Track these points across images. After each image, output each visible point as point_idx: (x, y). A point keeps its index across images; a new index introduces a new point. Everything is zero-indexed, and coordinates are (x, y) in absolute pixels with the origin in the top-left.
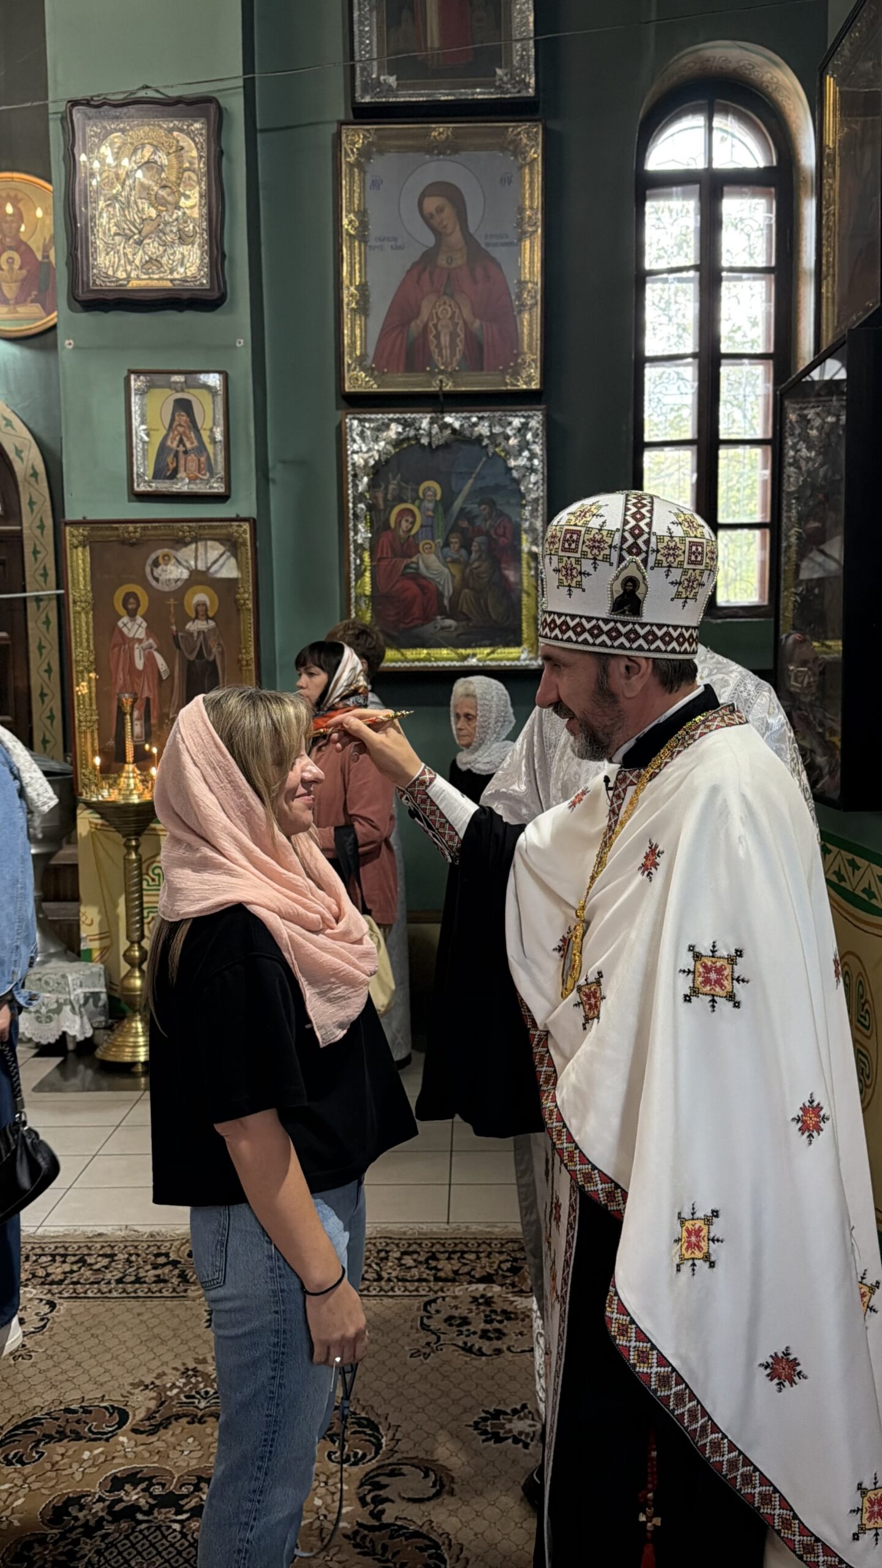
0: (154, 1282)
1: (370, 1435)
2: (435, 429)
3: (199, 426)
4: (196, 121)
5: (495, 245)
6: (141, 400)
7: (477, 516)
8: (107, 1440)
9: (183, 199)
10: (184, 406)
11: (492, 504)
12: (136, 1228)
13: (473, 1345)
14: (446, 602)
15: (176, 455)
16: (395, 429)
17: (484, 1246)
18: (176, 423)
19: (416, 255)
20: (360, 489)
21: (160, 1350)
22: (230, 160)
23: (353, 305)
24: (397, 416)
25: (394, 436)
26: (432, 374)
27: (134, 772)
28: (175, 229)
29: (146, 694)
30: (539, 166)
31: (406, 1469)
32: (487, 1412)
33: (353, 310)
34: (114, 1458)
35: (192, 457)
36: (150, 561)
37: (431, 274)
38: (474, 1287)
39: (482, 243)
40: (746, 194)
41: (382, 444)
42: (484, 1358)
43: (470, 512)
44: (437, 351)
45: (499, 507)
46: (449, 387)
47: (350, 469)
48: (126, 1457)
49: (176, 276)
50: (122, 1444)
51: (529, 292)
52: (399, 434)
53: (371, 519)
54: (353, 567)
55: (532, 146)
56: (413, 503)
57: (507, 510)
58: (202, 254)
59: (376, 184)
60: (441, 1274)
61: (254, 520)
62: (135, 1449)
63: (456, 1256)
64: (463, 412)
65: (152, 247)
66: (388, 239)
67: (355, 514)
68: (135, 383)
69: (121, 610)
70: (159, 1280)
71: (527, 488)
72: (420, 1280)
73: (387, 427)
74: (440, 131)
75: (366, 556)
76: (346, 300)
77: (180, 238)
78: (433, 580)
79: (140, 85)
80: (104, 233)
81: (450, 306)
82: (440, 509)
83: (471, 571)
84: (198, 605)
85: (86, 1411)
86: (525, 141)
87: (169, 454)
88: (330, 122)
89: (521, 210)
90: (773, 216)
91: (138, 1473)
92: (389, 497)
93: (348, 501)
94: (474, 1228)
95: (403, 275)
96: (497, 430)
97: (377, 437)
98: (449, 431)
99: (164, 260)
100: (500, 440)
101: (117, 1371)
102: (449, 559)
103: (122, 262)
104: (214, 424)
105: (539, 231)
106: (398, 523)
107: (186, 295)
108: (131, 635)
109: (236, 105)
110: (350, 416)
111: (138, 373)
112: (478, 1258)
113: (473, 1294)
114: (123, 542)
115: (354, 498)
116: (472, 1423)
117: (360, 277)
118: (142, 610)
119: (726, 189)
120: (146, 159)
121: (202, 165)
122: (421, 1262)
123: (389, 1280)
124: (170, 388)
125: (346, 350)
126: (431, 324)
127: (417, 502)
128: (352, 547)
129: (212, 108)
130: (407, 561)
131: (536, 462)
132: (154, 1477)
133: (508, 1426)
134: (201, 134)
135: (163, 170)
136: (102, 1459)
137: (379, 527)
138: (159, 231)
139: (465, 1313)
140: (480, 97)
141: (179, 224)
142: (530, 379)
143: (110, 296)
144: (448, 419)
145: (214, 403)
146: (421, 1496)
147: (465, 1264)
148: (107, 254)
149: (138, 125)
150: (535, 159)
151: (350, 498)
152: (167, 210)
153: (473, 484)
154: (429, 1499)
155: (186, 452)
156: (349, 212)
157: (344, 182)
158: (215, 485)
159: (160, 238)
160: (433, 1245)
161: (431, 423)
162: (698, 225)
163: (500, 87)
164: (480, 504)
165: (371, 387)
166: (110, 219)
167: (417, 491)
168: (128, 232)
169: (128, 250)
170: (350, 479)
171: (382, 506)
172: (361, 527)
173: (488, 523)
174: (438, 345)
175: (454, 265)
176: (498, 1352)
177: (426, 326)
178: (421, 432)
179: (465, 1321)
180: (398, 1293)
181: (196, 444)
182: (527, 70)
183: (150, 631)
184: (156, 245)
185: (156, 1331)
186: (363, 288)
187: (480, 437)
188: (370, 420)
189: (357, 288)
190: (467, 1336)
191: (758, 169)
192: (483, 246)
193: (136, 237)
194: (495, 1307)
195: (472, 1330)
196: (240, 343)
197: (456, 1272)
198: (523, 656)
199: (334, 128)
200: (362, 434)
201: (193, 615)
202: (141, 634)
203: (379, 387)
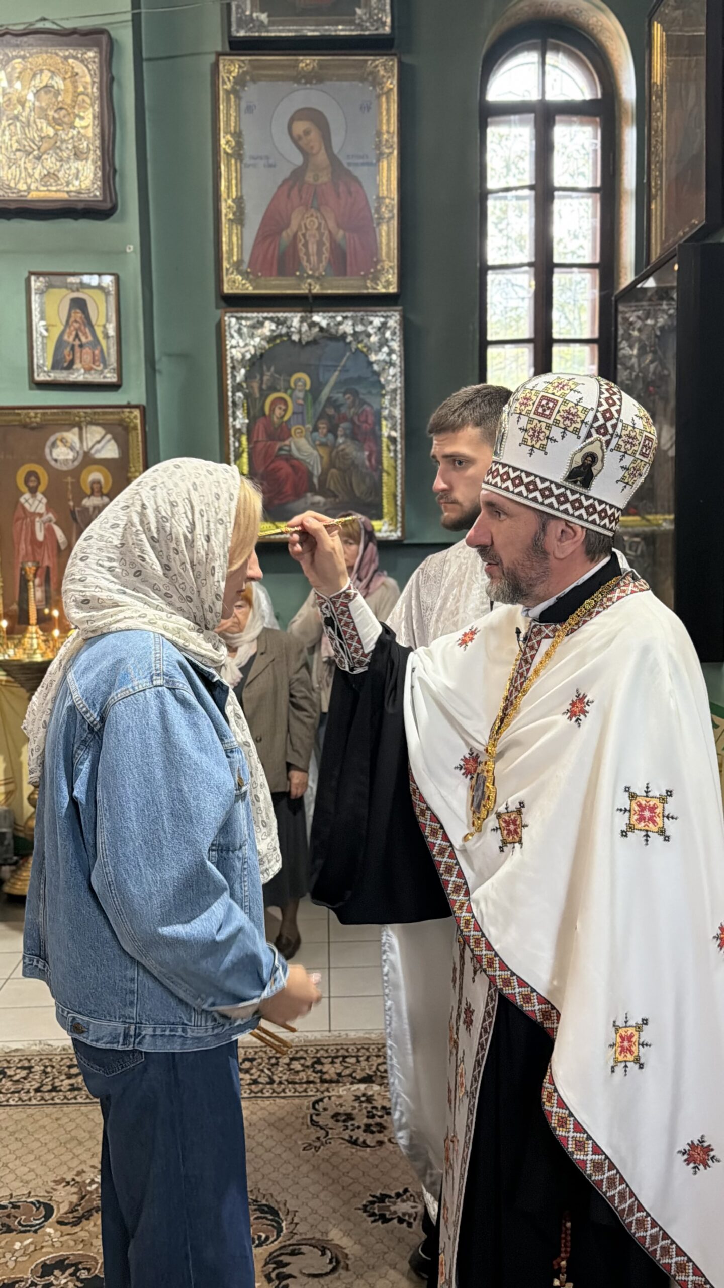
0: (70, 1090)
1: (272, 1220)
2: (305, 327)
3: (93, 320)
4: (90, 50)
5: (356, 164)
6: (41, 299)
7: (342, 405)
8: (35, 1232)
9: (77, 120)
10: (79, 305)
11: (356, 394)
12: (50, 1043)
13: (358, 1138)
14: (315, 481)
15: (73, 348)
16: (268, 328)
17: (363, 1051)
18: (72, 319)
19: (285, 172)
20: (238, 379)
21: (79, 1150)
22: (120, 86)
23: (231, 216)
24: (271, 315)
25: (268, 333)
26: (301, 278)
27: (37, 633)
28: (70, 147)
29: (46, 563)
30: (394, 96)
31: (304, 1249)
32: (373, 1197)
33: (230, 220)
34: (42, 1247)
35: (87, 350)
36: (49, 443)
37: (300, 191)
38: (356, 1087)
39: (345, 162)
40: (575, 122)
41: (258, 340)
42: (368, 1149)
43: (336, 401)
44: (305, 258)
45: (361, 396)
46: (317, 290)
47: (229, 361)
48: (53, 1246)
49: (71, 188)
50: (49, 1234)
51: (387, 206)
52: (273, 331)
53: (248, 406)
54: (232, 449)
55: (389, 78)
56: (285, 392)
57: (368, 399)
58: (95, 169)
59: (250, 109)
60: (326, 1077)
61: (144, 407)
62: (62, 1239)
63: (338, 1060)
64: (329, 312)
65: (50, 162)
66: (261, 158)
67: (234, 403)
68: (36, 284)
69: (23, 488)
70: (73, 1088)
71: (386, 380)
72: (308, 1082)
73: (261, 324)
74: (307, 62)
75: (244, 439)
76: (224, 211)
77: (75, 154)
78: (304, 461)
79: (38, 17)
80: (6, 149)
81: (317, 218)
82: (310, 397)
83: (338, 453)
84: (93, 483)
85: (15, 1206)
86: (382, 73)
87: (66, 348)
88: (210, 53)
89: (379, 134)
90: (599, 142)
91: (65, 1260)
92: (264, 387)
93: (227, 391)
94: (352, 1035)
95: (275, 190)
96: (360, 328)
97: (253, 334)
98: (316, 329)
99: (61, 175)
100: (362, 337)
101: (40, 1170)
102: (317, 443)
103: (23, 175)
104: (107, 320)
105: (395, 153)
106: (272, 410)
107: (81, 206)
108: (32, 510)
109: (125, 37)
110: (228, 315)
111: (38, 274)
112: (358, 1061)
113: (356, 1093)
114: (25, 426)
115: (233, 387)
116: (360, 1206)
117: (237, 191)
118: (42, 487)
119: (557, 118)
120: (44, 84)
121: (95, 90)
122: (307, 1067)
123: (280, 1083)
124: (66, 287)
125: (225, 255)
126: (300, 234)
127: (289, 392)
128: (231, 432)
129: (104, 38)
130: (279, 445)
131: (394, 357)
132: (81, 1263)
133: (393, 1208)
134: (94, 62)
135: (59, 94)
136: (32, 1248)
137: (255, 414)
138: (56, 146)
139: (349, 1111)
140: (342, 33)
141: (74, 142)
142: (388, 283)
143: (13, 206)
144: (316, 318)
145: (106, 301)
146: (320, 1272)
147: (347, 1067)
148: (10, 168)
149: (37, 53)
150: (391, 89)
151: (230, 388)
152: (63, 130)
153: (338, 376)
154: (327, 1274)
155: (81, 346)
156: (226, 133)
157: (221, 107)
158: (108, 375)
159: (57, 154)
160: (317, 1051)
161: (302, 320)
162: (534, 149)
163: (359, 25)
164: (345, 394)
165: (247, 289)
166: (11, 136)
167: (289, 382)
168: (27, 148)
169: (29, 165)
170: (229, 370)
171: (258, 395)
172: (239, 413)
173: (353, 410)
174: (307, 254)
175: (320, 181)
176: (380, 1143)
177: (295, 236)
178: (293, 329)
179: (349, 1117)
180: (289, 1094)
181: (90, 338)
182: (384, 10)
183: (49, 507)
184: (53, 160)
185: (73, 1133)
186: (239, 201)
187: (344, 335)
188: (247, 319)
189: (234, 201)
190: (353, 1130)
191: (584, 102)
192: (346, 165)
193: (36, 153)
194: (375, 1104)
195: (357, 1124)
196: (130, 248)
197: (339, 1075)
198: (385, 528)
199: (212, 58)
200: (239, 331)
201: (88, 491)
202: (42, 509)
203: (254, 288)
